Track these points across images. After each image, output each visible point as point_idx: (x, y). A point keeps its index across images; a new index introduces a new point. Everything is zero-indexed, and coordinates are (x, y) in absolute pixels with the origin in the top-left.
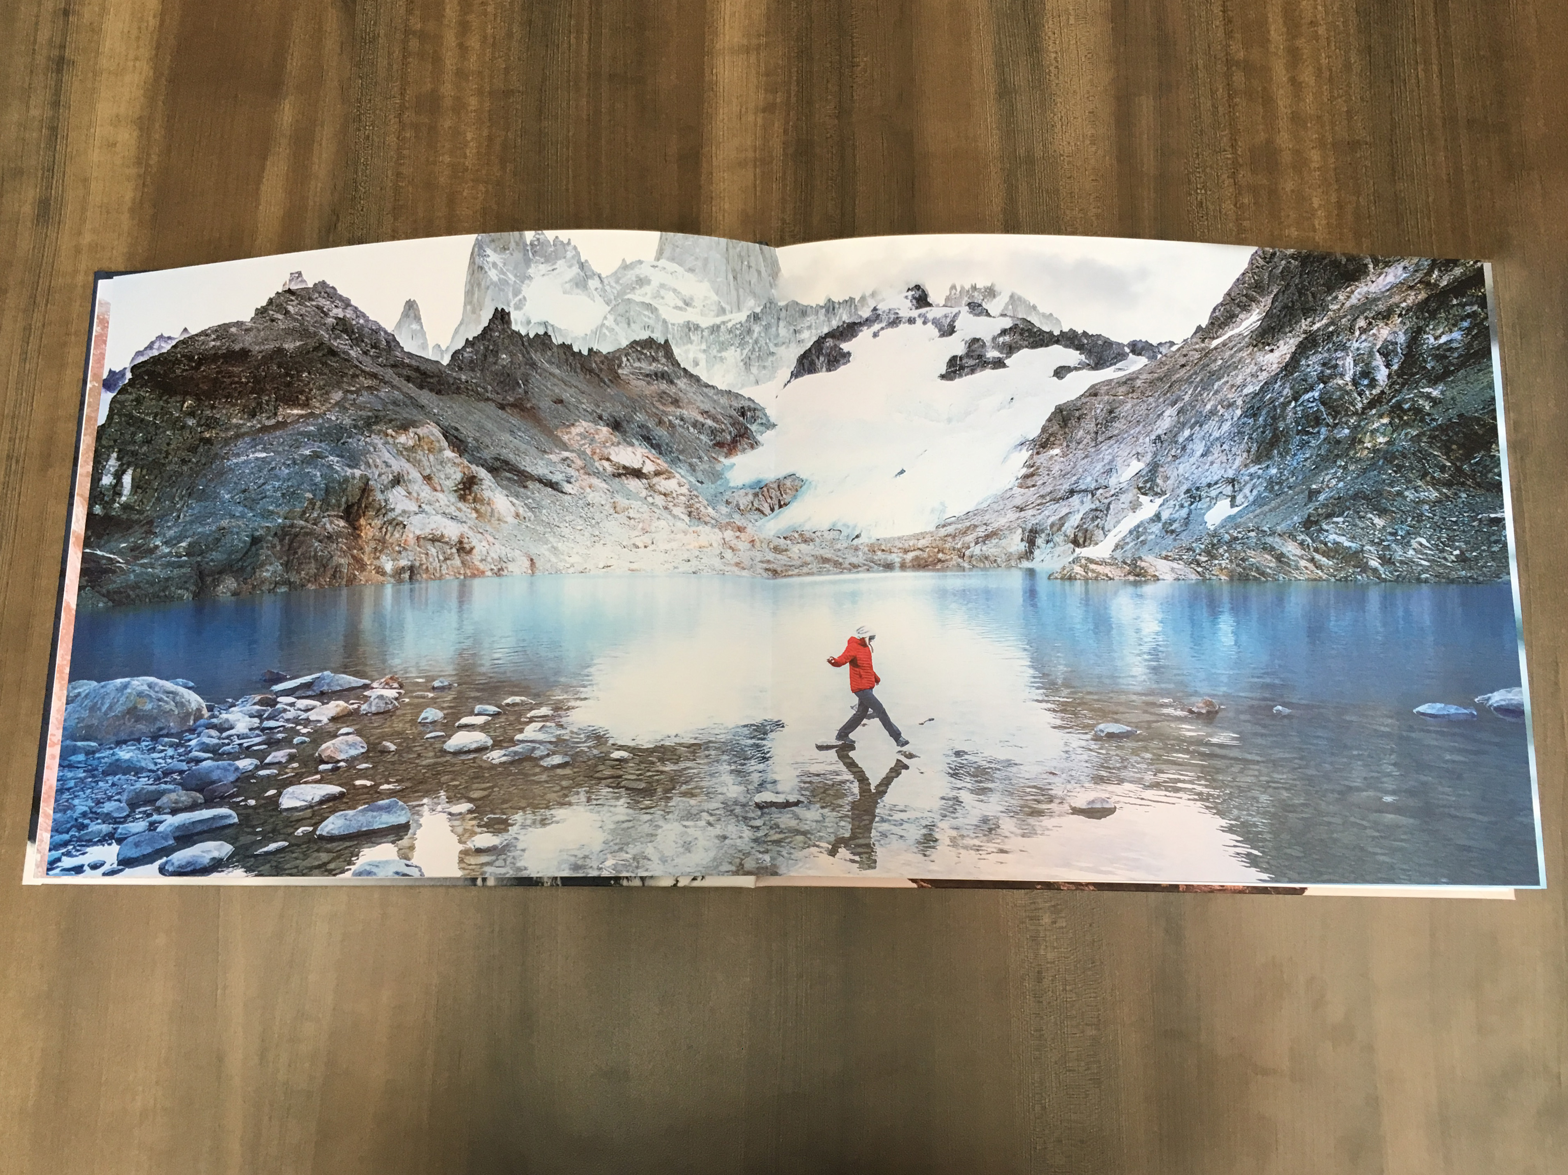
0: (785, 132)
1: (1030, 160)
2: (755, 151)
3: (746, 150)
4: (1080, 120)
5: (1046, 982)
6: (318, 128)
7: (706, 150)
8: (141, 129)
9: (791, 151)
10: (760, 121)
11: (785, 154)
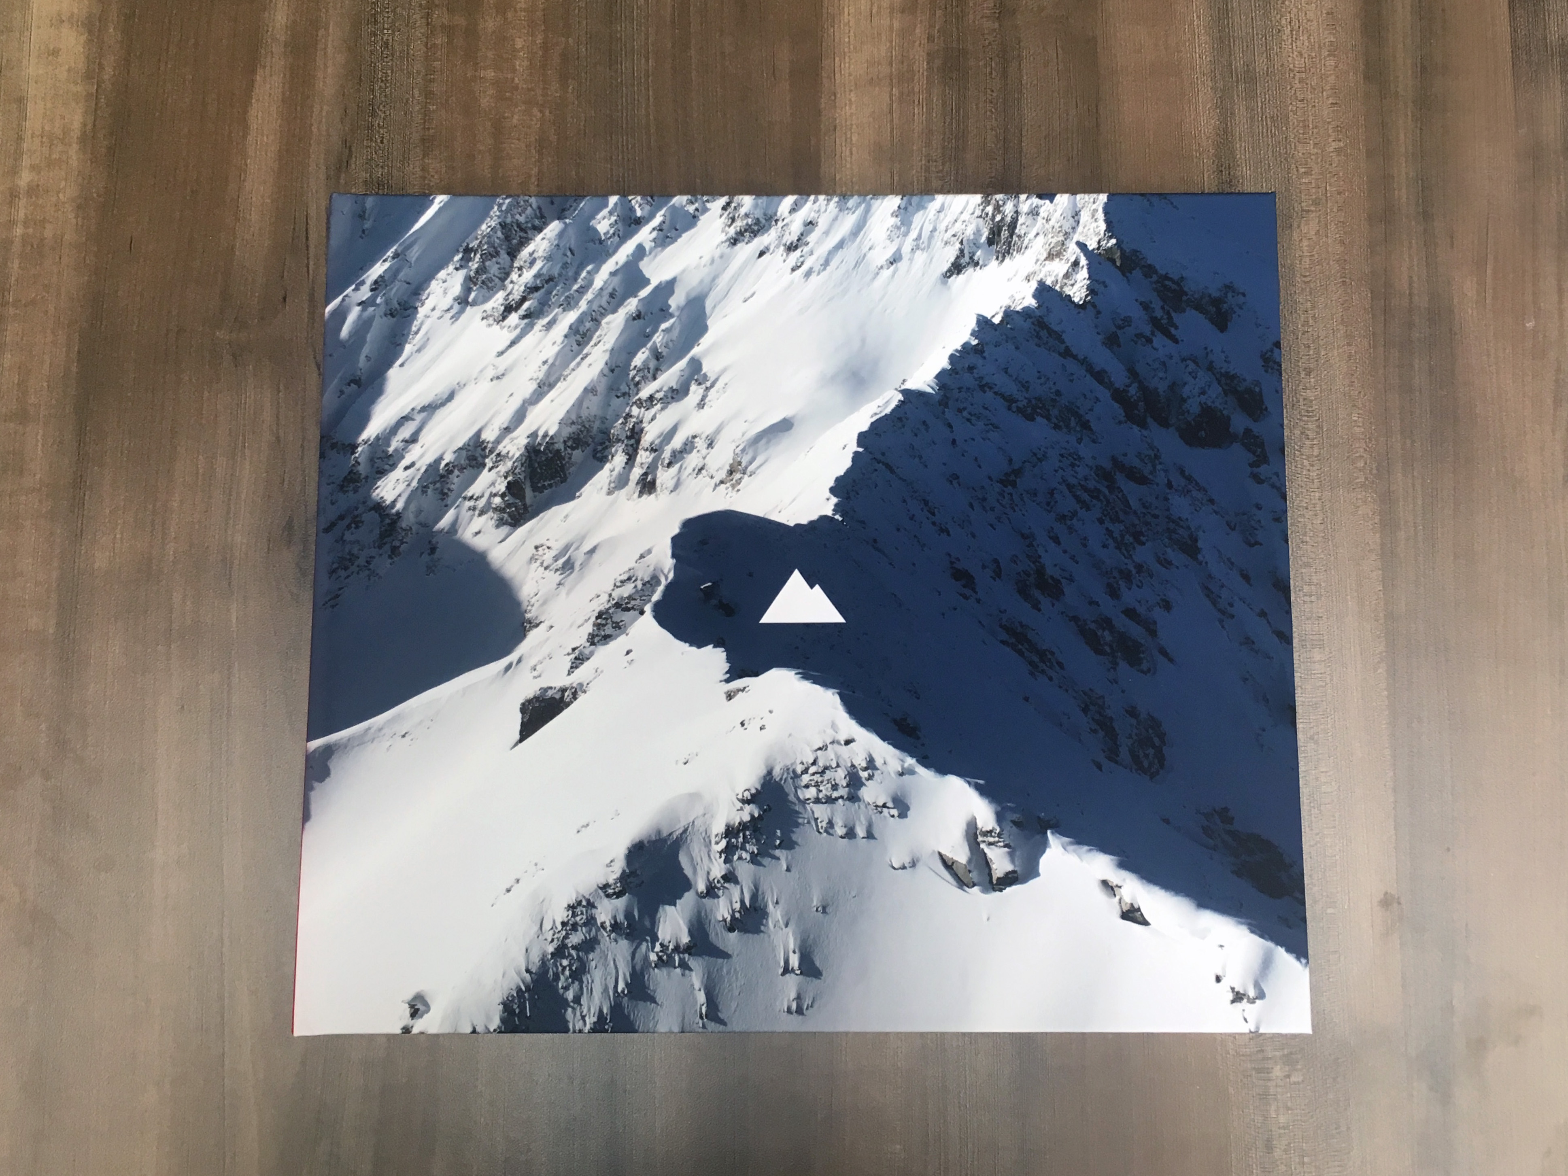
0: (930, 39)
1: (1250, 77)
2: (891, 64)
3: (879, 63)
4: (1315, 23)
5: (1278, 1153)
6: (321, 32)
7: (826, 62)
8: (90, 32)
9: (938, 62)
10: (896, 24)
11: (930, 69)
